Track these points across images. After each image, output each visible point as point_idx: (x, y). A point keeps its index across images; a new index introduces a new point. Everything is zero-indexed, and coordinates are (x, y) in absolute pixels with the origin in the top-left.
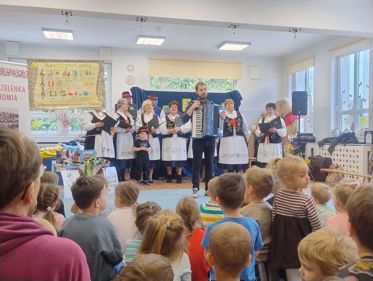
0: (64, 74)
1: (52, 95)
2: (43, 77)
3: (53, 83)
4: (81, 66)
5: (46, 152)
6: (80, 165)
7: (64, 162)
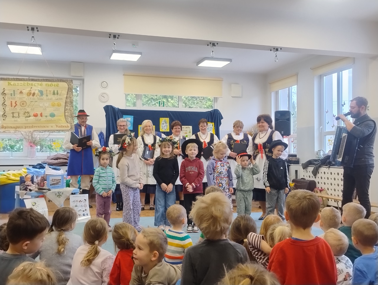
0: (29, 94)
1: (14, 117)
2: (4, 97)
3: (15, 103)
4: (47, 85)
5: (10, 177)
6: (46, 192)
7: (28, 188)
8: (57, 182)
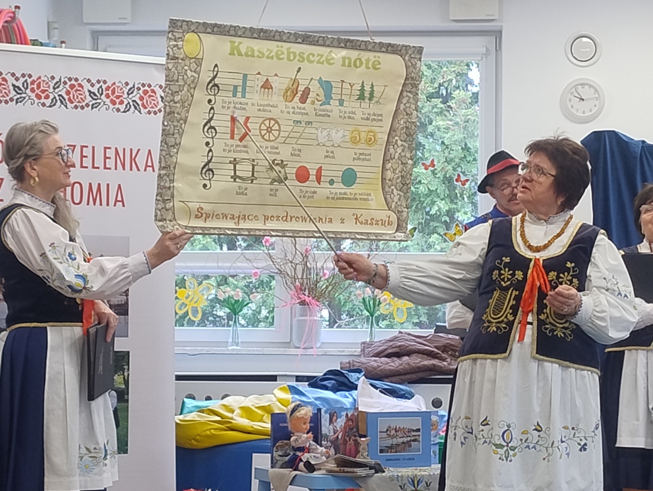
5: (232, 419)
6: (368, 476)
7: (301, 460)
8: (405, 440)
